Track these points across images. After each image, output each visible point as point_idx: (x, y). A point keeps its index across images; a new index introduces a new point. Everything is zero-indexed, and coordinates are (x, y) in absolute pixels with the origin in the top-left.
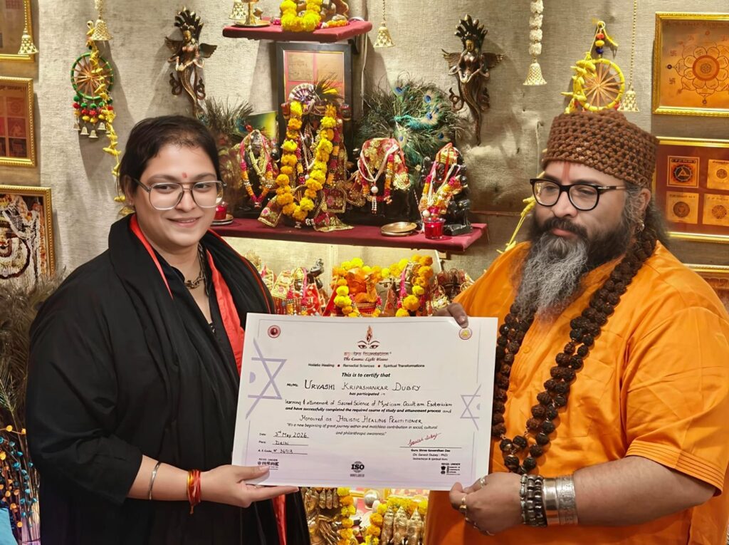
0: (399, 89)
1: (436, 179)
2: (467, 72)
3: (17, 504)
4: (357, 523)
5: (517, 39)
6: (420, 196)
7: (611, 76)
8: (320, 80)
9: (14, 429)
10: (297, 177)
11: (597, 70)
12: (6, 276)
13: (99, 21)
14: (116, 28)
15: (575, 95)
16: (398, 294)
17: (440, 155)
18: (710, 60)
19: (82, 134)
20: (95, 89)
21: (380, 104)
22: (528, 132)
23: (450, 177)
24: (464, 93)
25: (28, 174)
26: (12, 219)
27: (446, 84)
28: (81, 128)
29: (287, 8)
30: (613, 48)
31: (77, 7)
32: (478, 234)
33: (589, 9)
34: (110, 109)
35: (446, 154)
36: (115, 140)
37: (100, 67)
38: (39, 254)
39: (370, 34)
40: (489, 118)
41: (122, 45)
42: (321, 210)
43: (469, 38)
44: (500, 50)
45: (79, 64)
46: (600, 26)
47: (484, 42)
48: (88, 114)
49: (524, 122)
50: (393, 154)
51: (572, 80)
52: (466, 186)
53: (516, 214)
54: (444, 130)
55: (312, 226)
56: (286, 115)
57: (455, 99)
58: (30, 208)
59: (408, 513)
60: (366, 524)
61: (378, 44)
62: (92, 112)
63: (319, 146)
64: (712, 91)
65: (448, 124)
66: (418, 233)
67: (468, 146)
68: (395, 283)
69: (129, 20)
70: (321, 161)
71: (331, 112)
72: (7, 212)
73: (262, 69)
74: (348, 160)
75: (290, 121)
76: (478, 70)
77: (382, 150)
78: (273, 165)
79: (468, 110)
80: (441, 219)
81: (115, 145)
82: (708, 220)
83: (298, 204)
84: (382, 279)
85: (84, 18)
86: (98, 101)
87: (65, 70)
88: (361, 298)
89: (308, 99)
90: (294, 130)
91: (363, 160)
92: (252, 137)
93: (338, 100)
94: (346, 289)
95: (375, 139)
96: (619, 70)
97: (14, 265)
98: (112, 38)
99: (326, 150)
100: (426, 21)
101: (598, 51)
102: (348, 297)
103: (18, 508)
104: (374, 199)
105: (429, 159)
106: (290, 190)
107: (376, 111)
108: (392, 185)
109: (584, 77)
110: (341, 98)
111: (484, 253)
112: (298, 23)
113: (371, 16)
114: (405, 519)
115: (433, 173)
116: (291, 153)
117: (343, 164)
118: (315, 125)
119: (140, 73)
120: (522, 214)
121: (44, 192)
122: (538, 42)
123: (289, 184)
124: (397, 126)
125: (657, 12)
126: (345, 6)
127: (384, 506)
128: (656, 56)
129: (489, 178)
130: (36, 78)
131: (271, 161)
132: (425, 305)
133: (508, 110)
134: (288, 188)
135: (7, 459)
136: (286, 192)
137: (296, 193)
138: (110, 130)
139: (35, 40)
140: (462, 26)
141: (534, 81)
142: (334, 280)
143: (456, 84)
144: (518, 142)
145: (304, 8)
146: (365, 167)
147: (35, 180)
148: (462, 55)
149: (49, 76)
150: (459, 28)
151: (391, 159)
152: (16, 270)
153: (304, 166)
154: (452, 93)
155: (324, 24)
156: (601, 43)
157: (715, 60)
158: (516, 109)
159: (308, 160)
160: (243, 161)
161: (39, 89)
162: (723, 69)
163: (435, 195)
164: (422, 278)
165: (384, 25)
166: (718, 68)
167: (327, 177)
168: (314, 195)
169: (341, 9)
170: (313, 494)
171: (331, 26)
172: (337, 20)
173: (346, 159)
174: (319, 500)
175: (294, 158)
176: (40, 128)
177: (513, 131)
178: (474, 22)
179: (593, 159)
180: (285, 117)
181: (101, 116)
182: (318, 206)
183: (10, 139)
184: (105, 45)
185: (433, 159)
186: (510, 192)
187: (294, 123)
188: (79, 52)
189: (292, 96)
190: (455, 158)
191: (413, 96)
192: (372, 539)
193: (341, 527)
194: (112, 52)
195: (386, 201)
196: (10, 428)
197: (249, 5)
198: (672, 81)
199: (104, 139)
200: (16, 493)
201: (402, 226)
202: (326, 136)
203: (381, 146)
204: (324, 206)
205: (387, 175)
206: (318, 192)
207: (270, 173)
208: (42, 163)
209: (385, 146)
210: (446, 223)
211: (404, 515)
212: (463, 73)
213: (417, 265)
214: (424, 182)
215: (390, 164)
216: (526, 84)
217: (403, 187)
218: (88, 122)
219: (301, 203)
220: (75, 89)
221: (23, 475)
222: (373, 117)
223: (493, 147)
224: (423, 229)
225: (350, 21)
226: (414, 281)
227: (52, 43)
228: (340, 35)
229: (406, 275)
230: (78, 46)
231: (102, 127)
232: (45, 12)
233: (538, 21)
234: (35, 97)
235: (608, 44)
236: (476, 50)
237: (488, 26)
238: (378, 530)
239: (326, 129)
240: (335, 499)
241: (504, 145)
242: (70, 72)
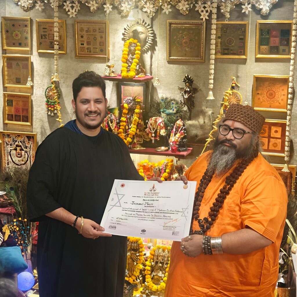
0: (162, 100)
1: (175, 131)
2: (187, 95)
3: (22, 246)
4: (145, 254)
5: (204, 83)
6: (169, 138)
7: (238, 96)
8: (134, 96)
9: (22, 219)
10: (126, 130)
11: (233, 94)
12: (19, 165)
13: (56, 74)
14: (61, 77)
15: (225, 103)
16: (161, 173)
17: (177, 123)
18: (273, 92)
19: (48, 114)
20: (53, 98)
21: (156, 105)
22: (208, 116)
23: (180, 131)
24: (185, 101)
25: (28, 128)
26: (22, 144)
27: (179, 98)
28: (48, 112)
29: (123, 70)
30: (238, 87)
31: (48, 69)
32: (189, 152)
33: (230, 73)
34: (59, 105)
35: (179, 123)
36: (60, 116)
37: (56, 90)
38: (32, 157)
39: (152, 80)
40: (194, 111)
41: (64, 83)
42: (134, 142)
43: (187, 82)
44: (198, 87)
45: (48, 89)
46: (234, 79)
47: (193, 84)
48: (51, 107)
49: (206, 112)
50: (160, 123)
51: (224, 98)
52: (186, 134)
53: (203, 145)
54: (178, 115)
55: (131, 148)
56: (122, 108)
57: (182, 104)
58: (29, 140)
59: (164, 251)
60: (148, 254)
61: (156, 84)
62: (52, 106)
63: (134, 119)
64: (273, 103)
65: (180, 112)
66: (168, 151)
67: (187, 120)
68: (160, 169)
69: (66, 74)
70: (135, 125)
71: (138, 108)
72: (21, 142)
73: (114, 92)
74: (144, 125)
75: (123, 111)
76: (191, 94)
77: (156, 122)
78: (117, 126)
79: (187, 108)
80: (177, 146)
81: (60, 118)
82: (271, 147)
83: (126, 140)
84: (155, 167)
85: (50, 73)
86: (54, 102)
87: (43, 91)
88: (148, 174)
89: (130, 103)
90: (125, 114)
91: (150, 125)
92: (110, 116)
93: (141, 103)
94: (142, 171)
95: (154, 118)
96: (240, 95)
97: (22, 161)
98: (60, 80)
99: (136, 121)
100: (172, 76)
101: (233, 88)
102: (143, 173)
103: (22, 248)
104: (153, 138)
105: (173, 125)
106: (124, 135)
107: (154, 108)
108: (159, 134)
109: (228, 97)
110: (142, 103)
111: (192, 158)
112: (128, 76)
113: (153, 74)
114: (162, 253)
115: (174, 130)
116: (124, 122)
117: (142, 126)
118: (133, 112)
119: (70, 93)
120: (206, 145)
121: (34, 134)
122: (212, 84)
123: (123, 133)
124: (162, 113)
125: (254, 75)
126: (144, 70)
127: (155, 248)
128: (253, 90)
129: (194, 132)
130: (32, 94)
131: (116, 125)
132: (171, 177)
133: (201, 108)
134: (122, 134)
135: (19, 230)
136: (122, 135)
137: (125, 136)
138: (58, 112)
139: (32, 80)
140: (185, 78)
141: (210, 98)
142: (138, 167)
143: (182, 99)
144: (204, 119)
145: (130, 70)
146: (150, 127)
147: (31, 130)
148: (185, 88)
149: (37, 93)
150: (184, 79)
151: (159, 125)
152: (23, 163)
153: (128, 127)
154: (181, 102)
155: (137, 76)
156: (234, 85)
157: (274, 92)
158: (204, 108)
159: (130, 124)
160: (106, 124)
161: (33, 98)
162: (277, 95)
163: (175, 138)
164: (169, 167)
165: (158, 77)
166: (275, 95)
167: (136, 130)
168: (132, 137)
169: (142, 71)
170: (130, 243)
171: (139, 77)
172: (141, 75)
173: (143, 124)
174: (132, 245)
175: (125, 124)
176: (33, 112)
177: (203, 115)
178: (189, 77)
179: (244, 121)
180: (122, 109)
181: (55, 108)
182: (133, 141)
183: (22, 115)
184: (57, 83)
185: (174, 125)
186: (201, 137)
187: (125, 111)
188: (48, 85)
189: (124, 102)
190: (182, 124)
191: (168, 103)
192: (150, 260)
193: (139, 256)
194: (60, 85)
195: (157, 139)
196: (20, 219)
197: (110, 69)
198: (259, 99)
199: (56, 116)
200: (22, 242)
201: (163, 148)
202: (136, 116)
203: (156, 120)
204: (135, 141)
205: (158, 130)
206: (133, 136)
207: (116, 129)
208: (34, 124)
209: (157, 120)
210: (179, 147)
211: (162, 251)
212: (185, 95)
213: (168, 162)
214: (171, 133)
215: (159, 126)
216: (207, 99)
217: (164, 134)
218: (51, 110)
219: (127, 139)
220: (46, 98)
221: (25, 236)
222: (153, 110)
223: (195, 121)
224: (170, 149)
225: (146, 75)
226: (167, 168)
227: (38, 82)
228: (142, 80)
229: (164, 166)
230: (48, 83)
231: (56, 112)
232: (36, 71)
233: (212, 77)
234: (32, 101)
235: (236, 85)
236: (190, 87)
237: (194, 79)
238: (153, 257)
239: (136, 113)
240: (137, 245)
241: (199, 120)
242: (45, 92)
